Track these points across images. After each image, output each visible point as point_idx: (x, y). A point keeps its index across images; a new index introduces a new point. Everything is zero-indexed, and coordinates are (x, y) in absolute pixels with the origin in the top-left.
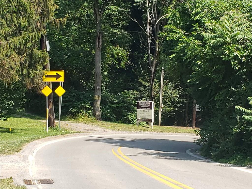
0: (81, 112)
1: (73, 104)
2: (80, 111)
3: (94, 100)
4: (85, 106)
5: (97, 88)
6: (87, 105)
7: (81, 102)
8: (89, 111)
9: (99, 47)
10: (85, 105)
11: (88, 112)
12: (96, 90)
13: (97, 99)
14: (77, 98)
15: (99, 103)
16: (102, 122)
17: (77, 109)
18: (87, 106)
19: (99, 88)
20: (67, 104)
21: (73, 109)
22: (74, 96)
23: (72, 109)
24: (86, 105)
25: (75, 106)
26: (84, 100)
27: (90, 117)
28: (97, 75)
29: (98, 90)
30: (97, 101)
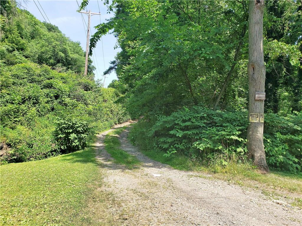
0: (219, 151)
1: (201, 133)
2: (216, 148)
3: (249, 124)
4: (228, 137)
5: (257, 96)
6: (233, 135)
7: (218, 128)
8: (238, 148)
9: (258, 2)
10: (228, 135)
11: (235, 151)
12: (253, 99)
13: (256, 122)
14: (208, 122)
15: (261, 130)
16: (272, 176)
17: (210, 145)
18: (232, 137)
19: (261, 96)
20: (189, 132)
21: (201, 143)
22: (202, 118)
23: (199, 144)
24: (230, 135)
25: (206, 136)
26: (224, 124)
27: (240, 161)
28: (253, 68)
29: (257, 100)
30: (257, 125)
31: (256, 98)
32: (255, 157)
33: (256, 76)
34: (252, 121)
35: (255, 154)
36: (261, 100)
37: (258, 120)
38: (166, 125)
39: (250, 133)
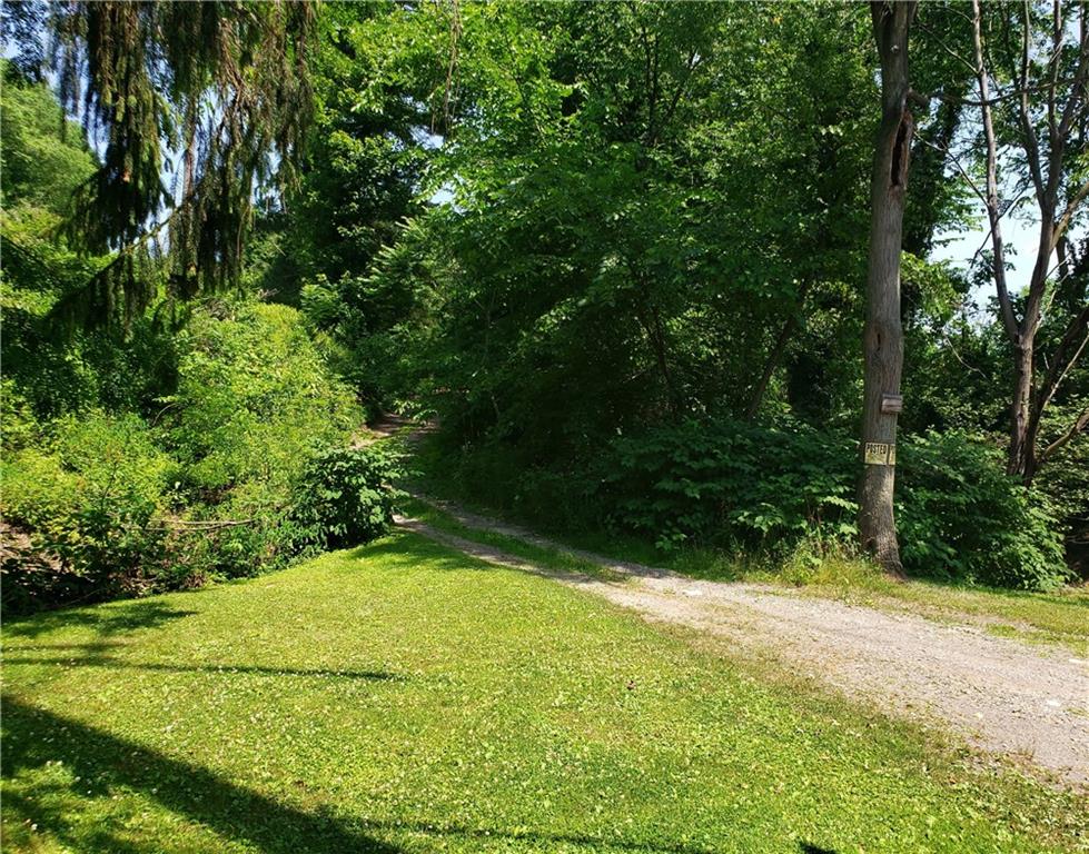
1: (755, 489)
2: (795, 527)
3: (865, 467)
4: (819, 500)
5: (885, 402)
6: (831, 494)
8: (840, 524)
9: (896, 182)
10: (820, 494)
12: (876, 410)
13: (881, 463)
15: (889, 481)
16: (918, 587)
17: (781, 518)
18: (831, 499)
19: (894, 402)
20: (716, 486)
24: (825, 495)
25: (768, 497)
28: (879, 336)
29: (886, 413)
30: (880, 470)
31: (883, 408)
32: (877, 546)
33: (883, 356)
34: (872, 462)
35: (878, 540)
36: (892, 413)
37: (885, 460)
38: (646, 466)
39: (867, 489)
